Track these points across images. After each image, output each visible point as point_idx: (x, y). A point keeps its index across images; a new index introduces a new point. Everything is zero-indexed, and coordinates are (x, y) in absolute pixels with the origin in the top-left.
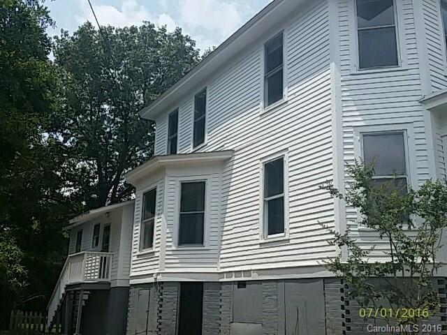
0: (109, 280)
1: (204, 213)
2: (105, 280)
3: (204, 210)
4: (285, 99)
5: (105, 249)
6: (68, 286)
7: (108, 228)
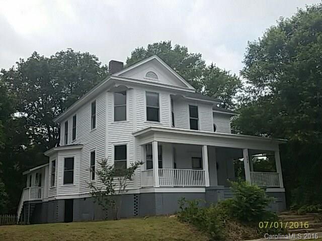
0: (41, 199)
1: (73, 171)
2: (40, 199)
3: (73, 169)
4: (96, 128)
5: (40, 185)
6: (24, 202)
7: (41, 175)
